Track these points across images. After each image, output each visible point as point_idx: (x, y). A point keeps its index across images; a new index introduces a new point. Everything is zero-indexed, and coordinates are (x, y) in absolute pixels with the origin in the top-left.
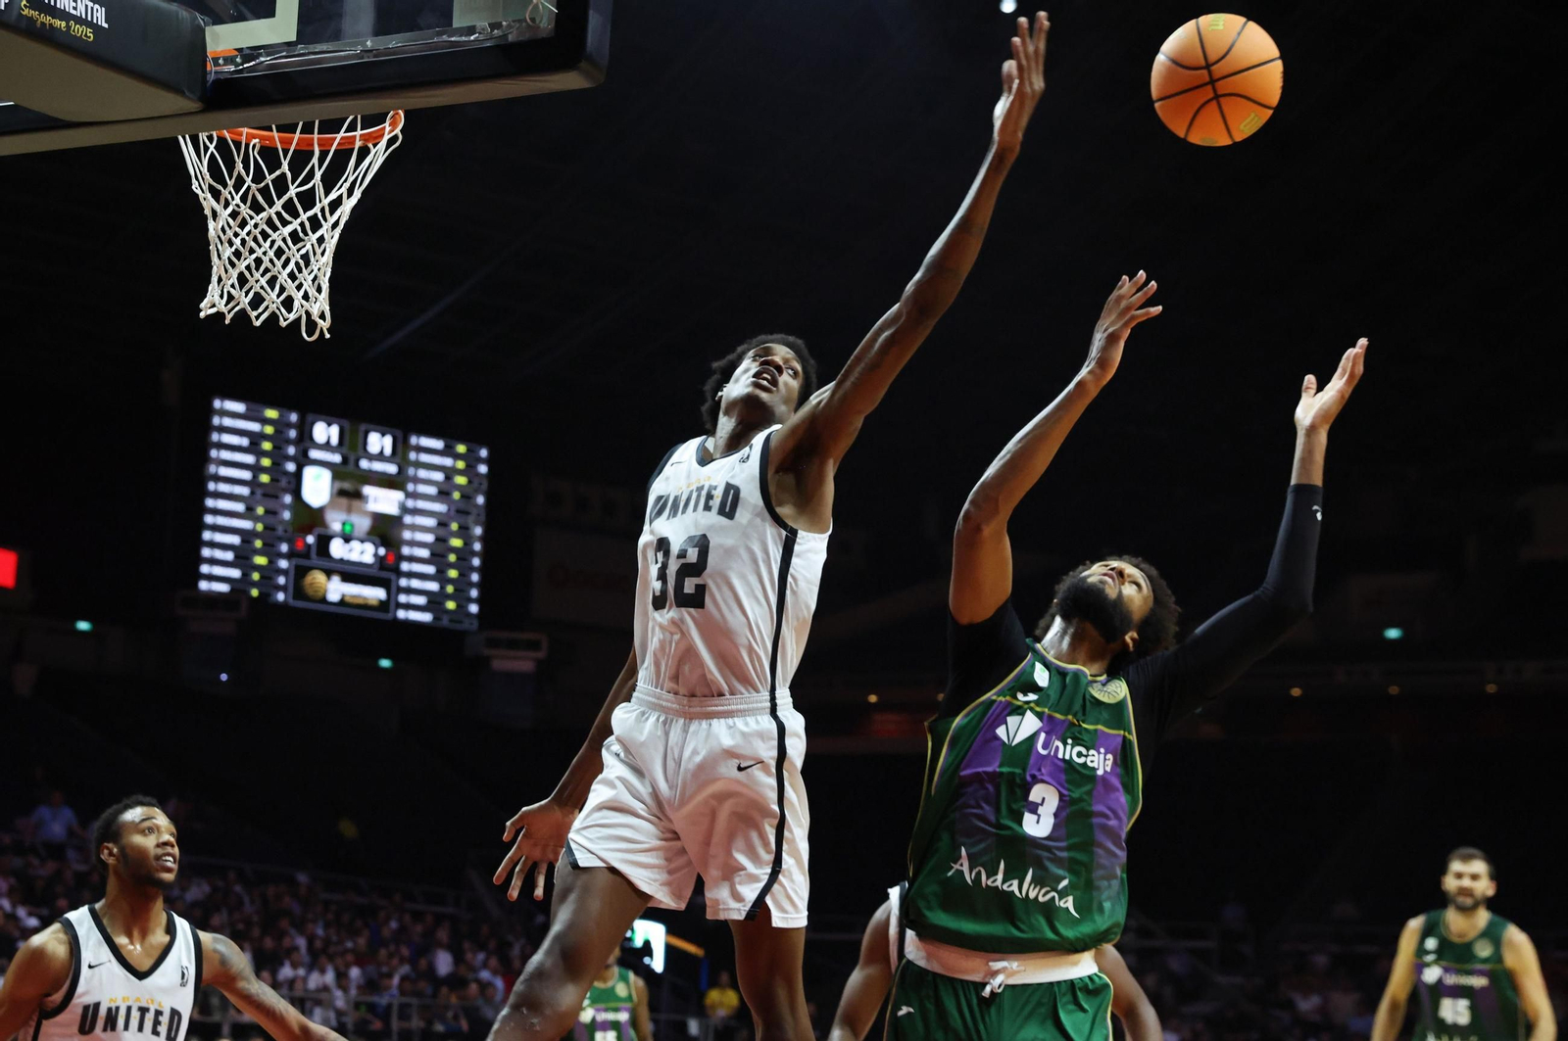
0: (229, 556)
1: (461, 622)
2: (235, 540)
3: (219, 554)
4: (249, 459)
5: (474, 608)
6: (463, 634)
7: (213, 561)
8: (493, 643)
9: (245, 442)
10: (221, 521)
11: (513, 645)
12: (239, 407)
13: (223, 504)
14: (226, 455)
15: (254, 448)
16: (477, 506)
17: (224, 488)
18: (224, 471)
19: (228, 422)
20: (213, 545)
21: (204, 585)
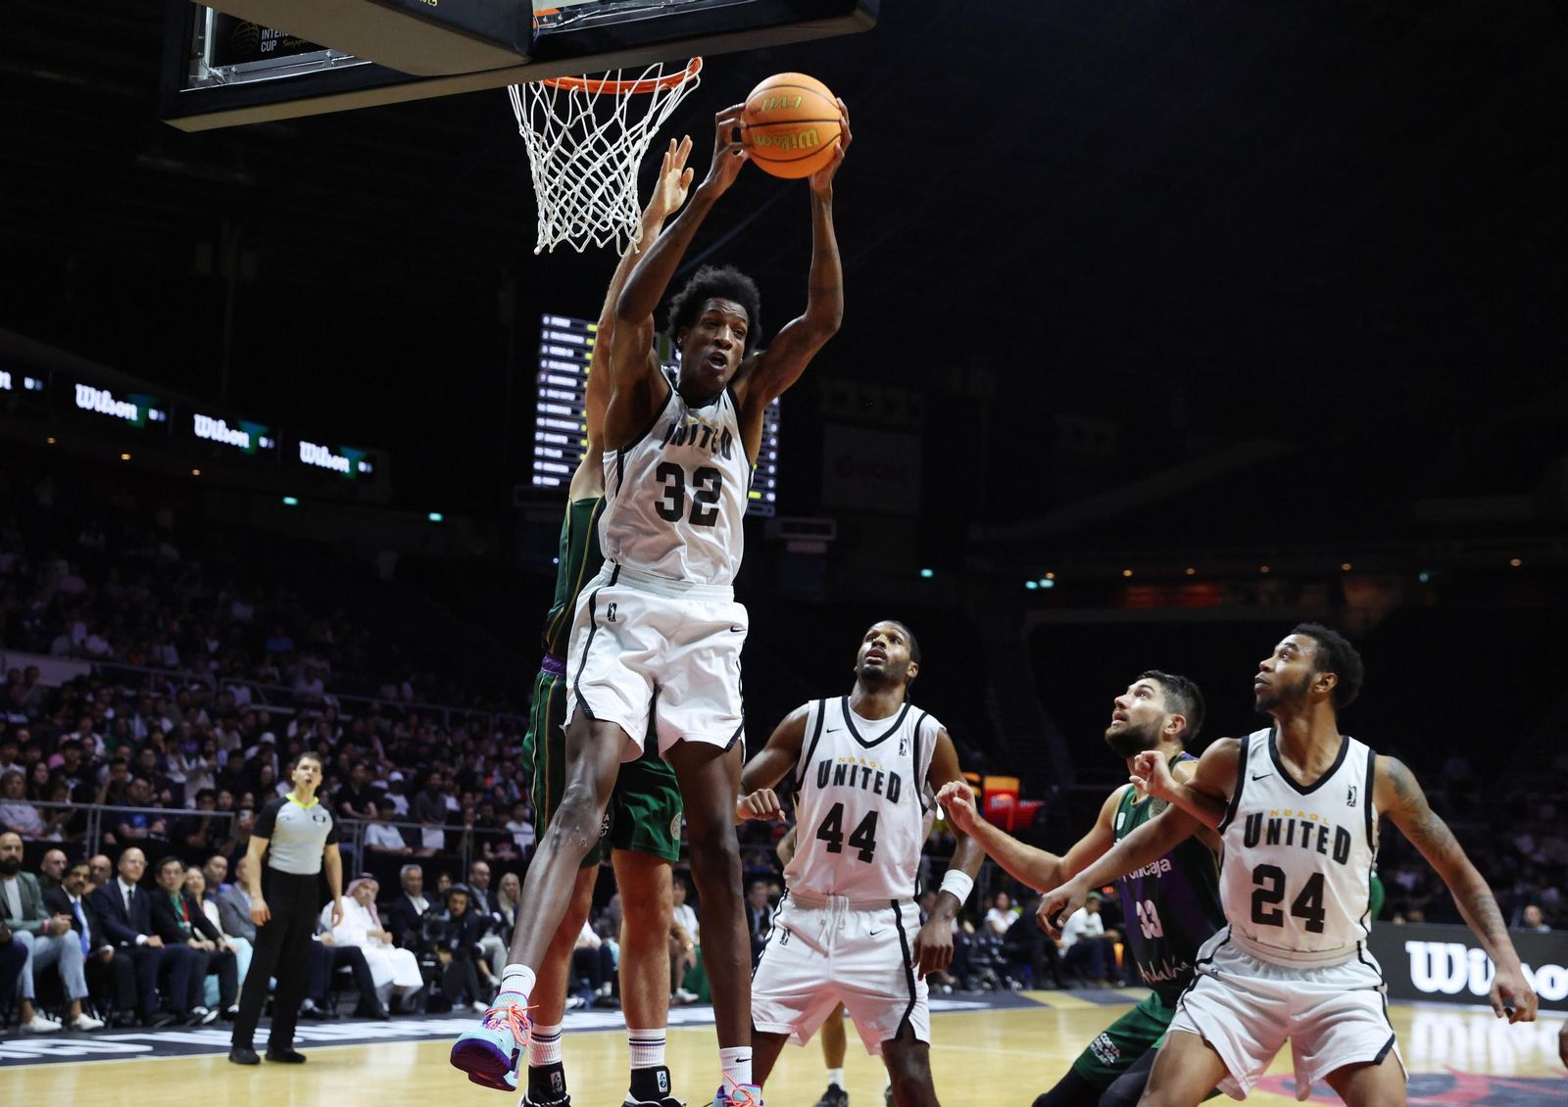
0: (558, 454)
1: (760, 510)
2: (563, 440)
3: (549, 452)
4: (574, 368)
5: (771, 497)
6: (764, 519)
7: (545, 459)
8: (788, 528)
9: (570, 353)
10: (551, 423)
11: (807, 529)
12: (565, 323)
13: (552, 408)
14: (554, 365)
15: (578, 358)
16: (772, 406)
17: (552, 394)
18: (553, 379)
19: (555, 336)
20: (544, 444)
21: (537, 480)
